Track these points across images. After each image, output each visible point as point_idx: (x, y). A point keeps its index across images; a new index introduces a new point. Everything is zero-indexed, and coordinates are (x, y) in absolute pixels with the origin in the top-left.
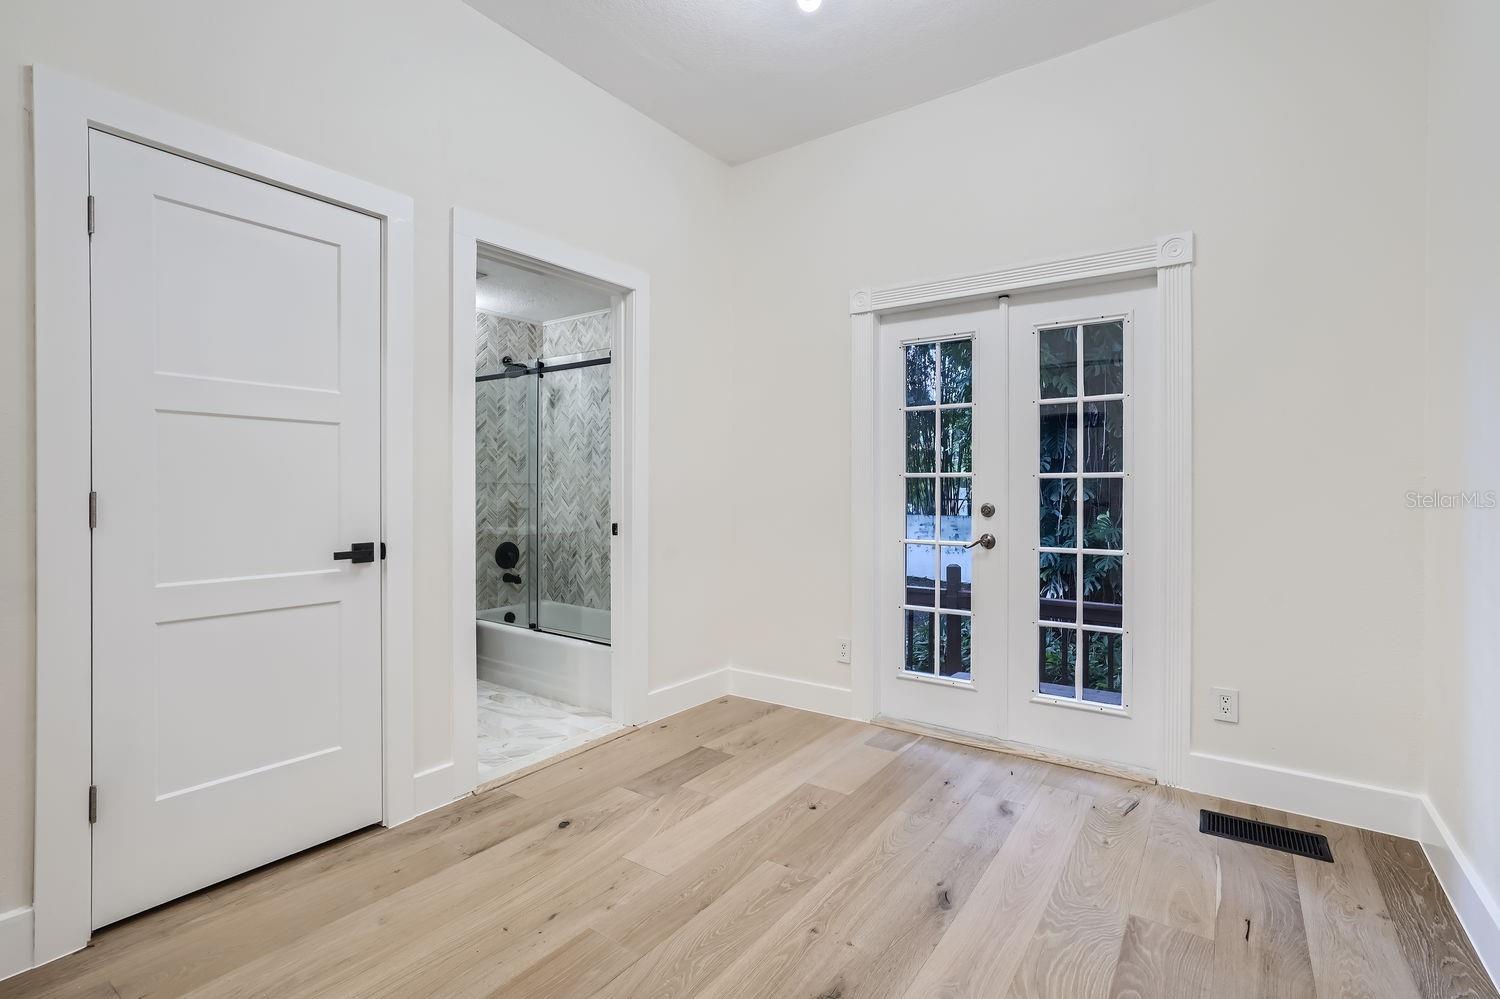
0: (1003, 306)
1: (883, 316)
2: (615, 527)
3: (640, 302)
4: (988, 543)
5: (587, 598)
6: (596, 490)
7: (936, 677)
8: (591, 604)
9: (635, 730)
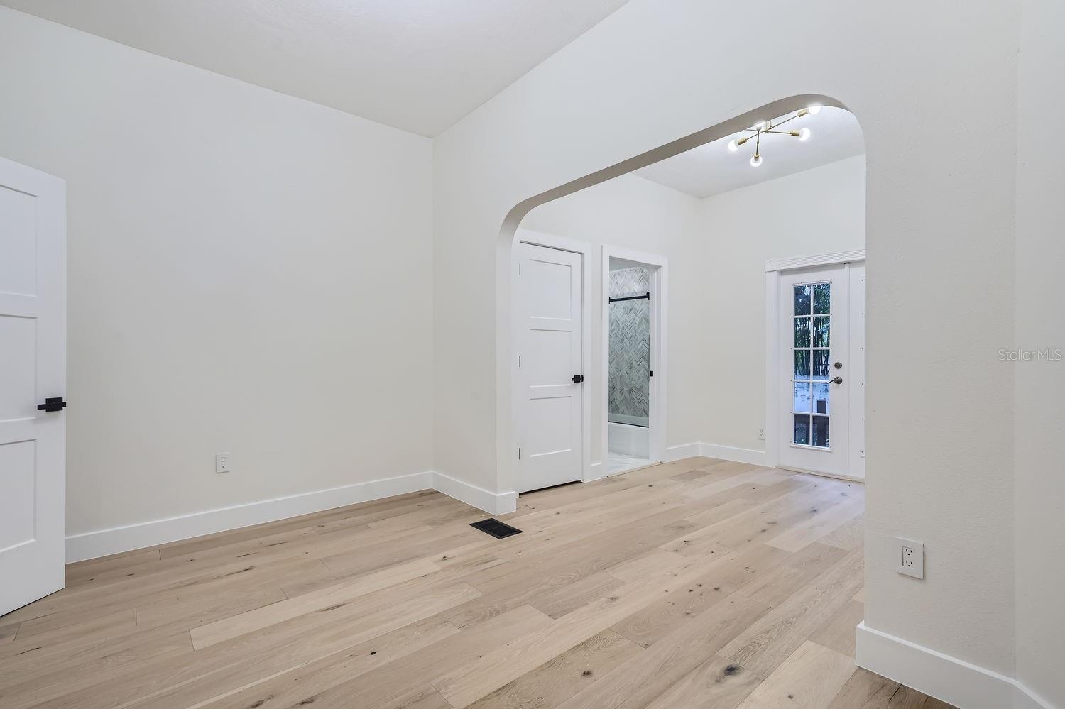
0: (847, 267)
1: (782, 272)
2: (652, 373)
3: (664, 273)
4: (839, 381)
5: (621, 410)
6: (626, 357)
7: (810, 446)
8: (623, 413)
9: (661, 464)
